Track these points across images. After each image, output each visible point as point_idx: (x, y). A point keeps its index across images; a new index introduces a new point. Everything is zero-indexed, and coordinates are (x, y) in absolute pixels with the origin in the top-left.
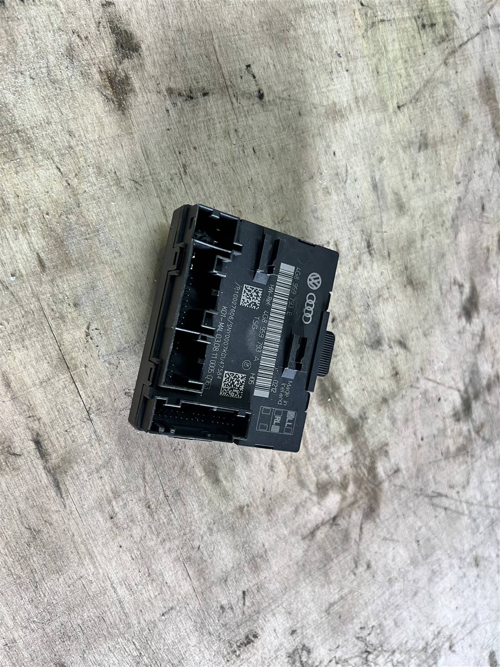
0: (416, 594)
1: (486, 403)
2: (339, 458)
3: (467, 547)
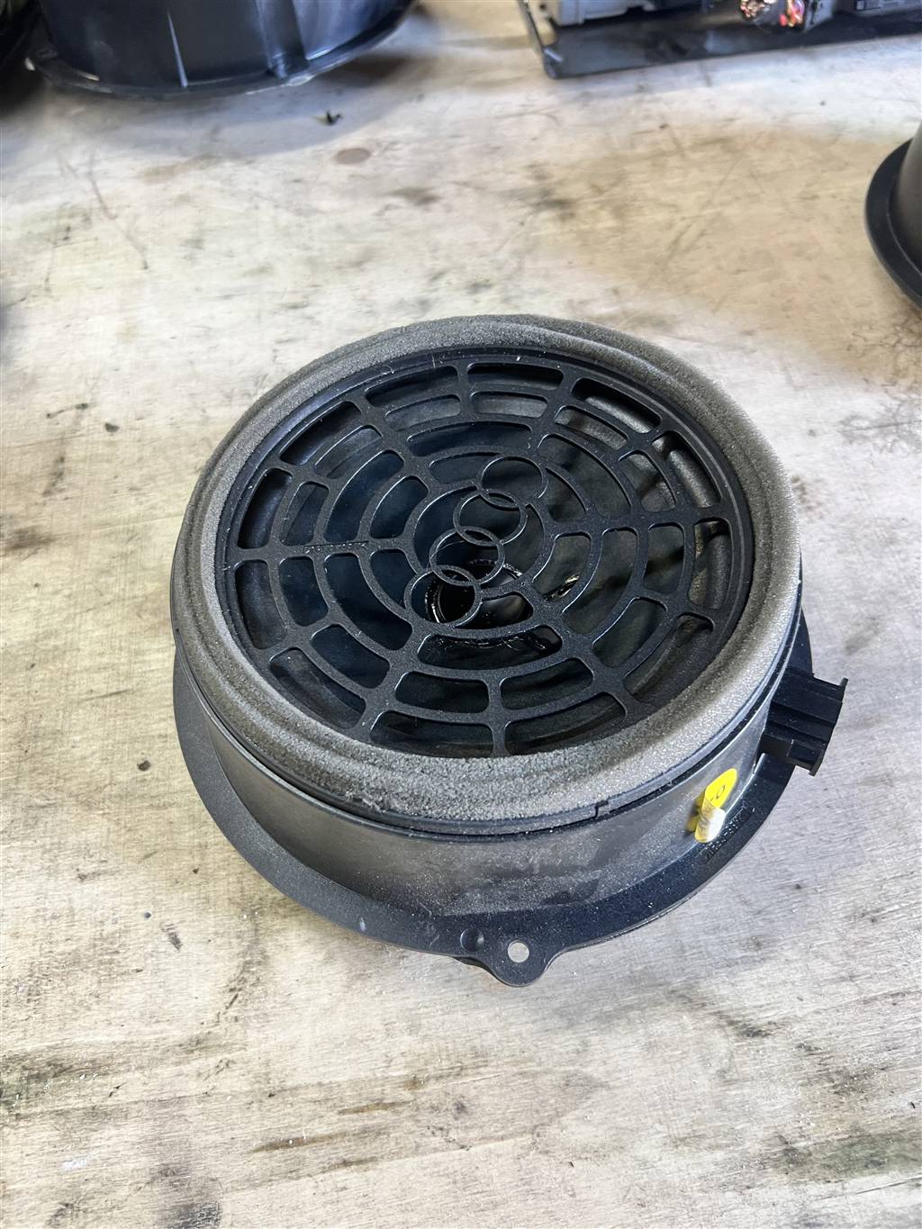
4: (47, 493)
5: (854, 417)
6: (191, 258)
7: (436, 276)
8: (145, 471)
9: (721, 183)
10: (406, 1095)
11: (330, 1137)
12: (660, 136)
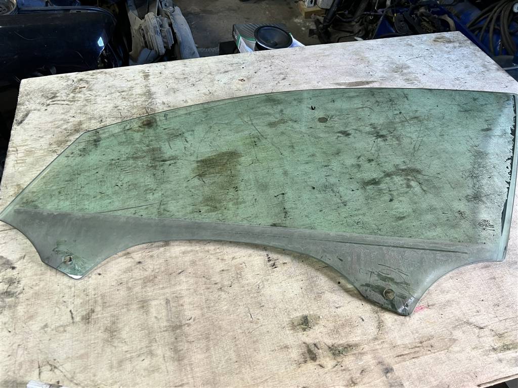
0: (452, 158)
1: (380, 129)
2: (398, 180)
3: (435, 139)
4: (285, 217)
5: (468, 196)
6: (292, 151)
7: (359, 158)
8: (307, 211)
9: (420, 131)
10: (421, 345)
11: (409, 354)
12: (401, 116)
